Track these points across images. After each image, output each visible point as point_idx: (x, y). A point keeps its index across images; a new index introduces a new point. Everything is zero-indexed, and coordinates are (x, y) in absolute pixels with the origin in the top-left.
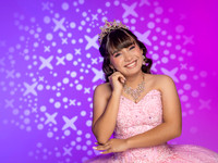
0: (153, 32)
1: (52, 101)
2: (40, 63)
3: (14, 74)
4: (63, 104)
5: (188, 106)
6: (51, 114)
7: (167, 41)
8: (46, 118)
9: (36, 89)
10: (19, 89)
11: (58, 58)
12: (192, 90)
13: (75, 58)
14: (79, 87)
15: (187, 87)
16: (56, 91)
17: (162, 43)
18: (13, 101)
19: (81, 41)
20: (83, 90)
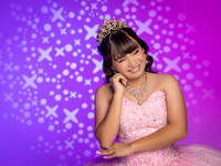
0: (155, 21)
2: (39, 55)
3: (13, 67)
4: (63, 96)
5: (191, 95)
6: (52, 107)
7: (168, 29)
8: (46, 111)
9: (35, 81)
10: (18, 82)
11: (57, 49)
12: (195, 79)
13: (75, 49)
14: (80, 79)
15: (190, 76)
16: (56, 84)
17: (164, 32)
18: (12, 94)
19: (80, 31)
20: (84, 82)
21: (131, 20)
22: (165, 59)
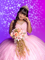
0: (35, 6)
1: (6, 18)
2: (5, 8)
4: (9, 19)
5: (39, 26)
6: (5, 21)
7: (37, 9)
8: (4, 22)
9: (3, 14)
11: (9, 7)
12: (40, 22)
13: (14, 8)
14: (13, 16)
15: (39, 21)
16: (8, 16)
17: (36, 9)
19: (16, 4)
20: (14, 17)
21: (29, 5)
22: (35, 16)
